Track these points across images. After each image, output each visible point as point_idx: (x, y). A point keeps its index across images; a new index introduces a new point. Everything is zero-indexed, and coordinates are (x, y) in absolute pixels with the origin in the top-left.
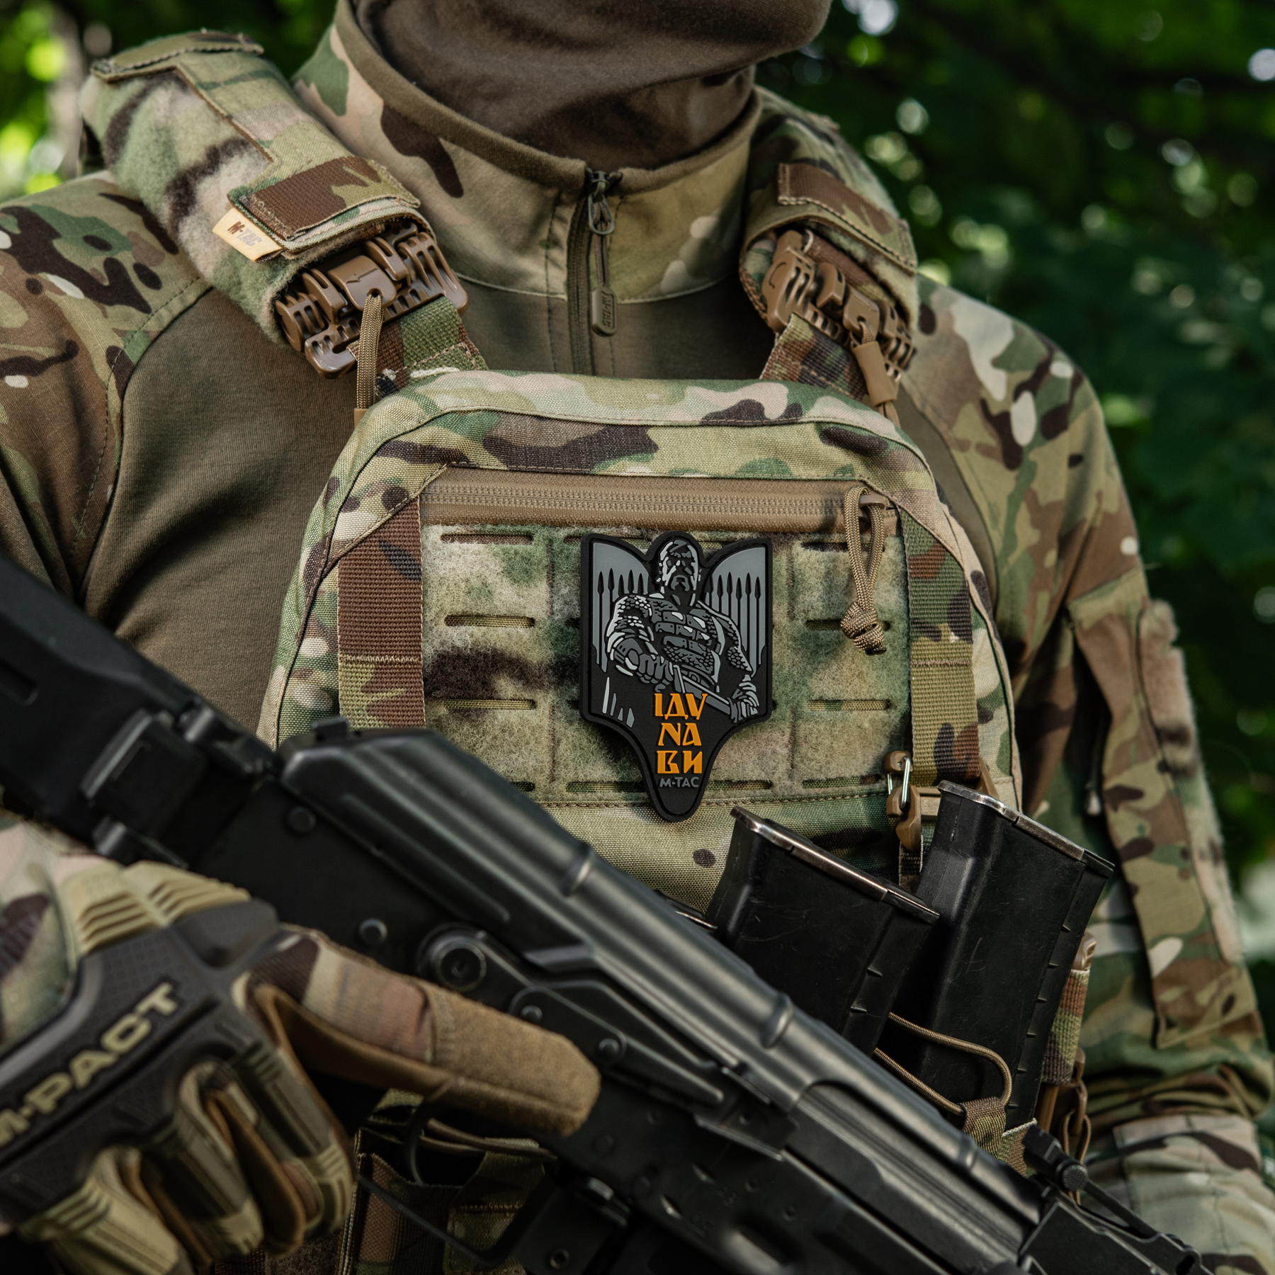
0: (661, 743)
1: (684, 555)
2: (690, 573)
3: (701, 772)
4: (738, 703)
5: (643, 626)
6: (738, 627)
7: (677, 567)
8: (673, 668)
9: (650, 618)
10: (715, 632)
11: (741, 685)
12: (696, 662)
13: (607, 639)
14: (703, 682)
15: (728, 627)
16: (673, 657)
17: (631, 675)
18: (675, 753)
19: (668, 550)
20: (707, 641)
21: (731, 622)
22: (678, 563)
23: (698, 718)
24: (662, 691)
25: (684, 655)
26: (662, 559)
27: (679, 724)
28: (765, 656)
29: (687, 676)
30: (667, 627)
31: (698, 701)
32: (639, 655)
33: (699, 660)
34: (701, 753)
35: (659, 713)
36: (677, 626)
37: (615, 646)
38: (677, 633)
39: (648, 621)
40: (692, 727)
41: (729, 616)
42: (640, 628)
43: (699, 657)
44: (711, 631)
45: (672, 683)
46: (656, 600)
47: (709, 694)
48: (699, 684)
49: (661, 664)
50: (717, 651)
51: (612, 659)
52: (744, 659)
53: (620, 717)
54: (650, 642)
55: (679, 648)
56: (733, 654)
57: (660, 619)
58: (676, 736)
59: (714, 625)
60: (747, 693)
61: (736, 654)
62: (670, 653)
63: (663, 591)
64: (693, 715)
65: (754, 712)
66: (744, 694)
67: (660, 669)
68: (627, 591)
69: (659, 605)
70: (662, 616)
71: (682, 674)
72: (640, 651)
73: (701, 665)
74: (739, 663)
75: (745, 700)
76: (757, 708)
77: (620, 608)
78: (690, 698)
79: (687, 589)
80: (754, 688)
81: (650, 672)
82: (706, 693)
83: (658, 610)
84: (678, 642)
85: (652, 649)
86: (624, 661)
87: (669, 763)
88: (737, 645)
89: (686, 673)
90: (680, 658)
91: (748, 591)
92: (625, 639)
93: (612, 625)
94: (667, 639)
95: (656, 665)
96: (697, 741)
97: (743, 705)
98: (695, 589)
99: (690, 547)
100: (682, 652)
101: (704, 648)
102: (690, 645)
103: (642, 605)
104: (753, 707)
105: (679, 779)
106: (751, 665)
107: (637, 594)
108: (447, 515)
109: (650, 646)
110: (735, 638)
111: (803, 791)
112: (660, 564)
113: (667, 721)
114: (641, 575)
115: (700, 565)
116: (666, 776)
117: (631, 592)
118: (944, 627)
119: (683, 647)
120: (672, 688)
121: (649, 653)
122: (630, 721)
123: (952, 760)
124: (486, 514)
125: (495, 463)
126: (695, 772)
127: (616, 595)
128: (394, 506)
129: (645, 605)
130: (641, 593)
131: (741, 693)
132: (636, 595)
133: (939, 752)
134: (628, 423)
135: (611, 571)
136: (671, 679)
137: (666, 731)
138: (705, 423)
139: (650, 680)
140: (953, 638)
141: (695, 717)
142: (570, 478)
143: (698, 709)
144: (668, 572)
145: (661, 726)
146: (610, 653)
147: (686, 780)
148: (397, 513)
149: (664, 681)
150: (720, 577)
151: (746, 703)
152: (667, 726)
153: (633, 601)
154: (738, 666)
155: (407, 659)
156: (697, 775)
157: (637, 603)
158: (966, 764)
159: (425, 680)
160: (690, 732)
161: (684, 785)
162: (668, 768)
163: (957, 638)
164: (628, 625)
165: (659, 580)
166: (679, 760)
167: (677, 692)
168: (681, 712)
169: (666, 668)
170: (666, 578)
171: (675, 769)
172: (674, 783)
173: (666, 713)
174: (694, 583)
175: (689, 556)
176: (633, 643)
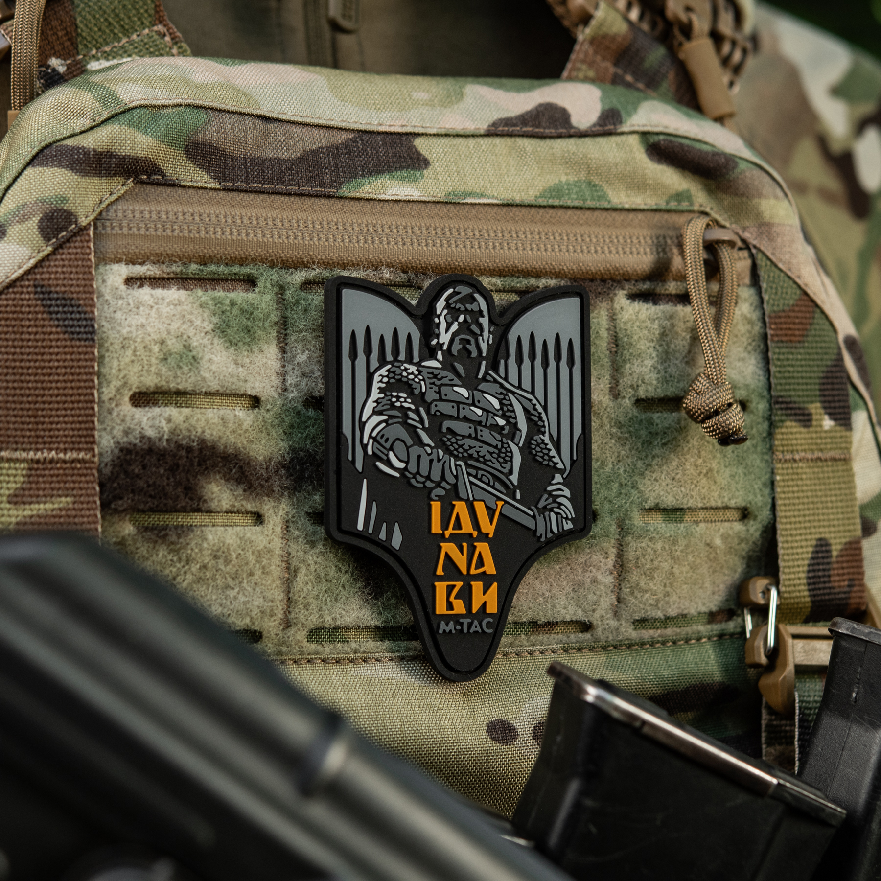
0: (440, 571)
1: (469, 307)
2: (478, 331)
3: (495, 611)
4: (547, 514)
5: (413, 407)
6: (545, 408)
7: (459, 324)
8: (456, 465)
9: (423, 395)
10: (513, 414)
11: (550, 488)
12: (488, 457)
13: (362, 425)
14: (498, 485)
15: (530, 408)
16: (456, 450)
17: (397, 475)
18: (459, 584)
19: (447, 300)
20: (502, 428)
21: (534, 401)
22: (461, 318)
23: (491, 536)
24: (440, 498)
25: (471, 448)
26: (438, 312)
27: (465, 545)
28: (581, 448)
29: (475, 477)
30: (446, 408)
31: (491, 511)
32: (408, 448)
33: (491, 453)
34: (495, 584)
35: (436, 528)
36: (461, 406)
37: (374, 434)
38: (461, 416)
39: (420, 399)
40: (483, 548)
41: (533, 393)
42: (409, 409)
43: (492, 450)
44: (508, 414)
45: (455, 486)
46: (430, 370)
47: (506, 502)
48: (493, 487)
49: (439, 460)
50: (516, 441)
51: (370, 452)
52: (553, 453)
53: (383, 536)
54: (424, 429)
55: (464, 437)
56: (538, 445)
57: (437, 397)
58: (461, 561)
59: (511, 405)
60: (559, 500)
61: (543, 446)
62: (452, 444)
63: (440, 355)
64: (484, 530)
65: (568, 526)
66: (554, 501)
67: (437, 469)
68: (389, 358)
69: (435, 376)
70: (439, 393)
71: (469, 474)
72: (409, 442)
73: (494, 460)
74: (546, 457)
75: (556, 510)
76: (572, 520)
77: (381, 381)
78: (480, 507)
79: (474, 354)
80: (567, 492)
81: (425, 472)
82: (501, 499)
83: (433, 383)
84: (462, 428)
85: (426, 439)
86: (387, 455)
87: (452, 599)
88: (543, 433)
89: (473, 472)
90: (466, 451)
91: (558, 358)
92: (388, 425)
93: (370, 406)
94: (447, 424)
95: (431, 461)
96: (490, 568)
97: (553, 516)
98: (484, 354)
99: (477, 296)
100: (468, 442)
101: (499, 437)
102: (479, 433)
103: (411, 377)
104: (567, 518)
105: (466, 621)
106: (563, 460)
107: (405, 362)
108: (132, 249)
109: (423, 434)
110: (540, 423)
111: (631, 633)
112: (436, 320)
113: (447, 541)
114: (409, 336)
115: (491, 321)
116: (447, 618)
117: (396, 359)
118: (815, 408)
119: (470, 436)
120: (454, 493)
121: (422, 444)
122: (397, 541)
123: (830, 588)
124: (190, 248)
125: (202, 178)
126: (488, 611)
127: (374, 363)
128: (56, 236)
129: (416, 376)
130: (409, 360)
131: (550, 500)
132: (402, 362)
133: (813, 577)
134: (387, 129)
135: (368, 329)
136: (453, 481)
137: (447, 554)
138: (491, 133)
139: (424, 483)
140: (828, 423)
141: (488, 534)
142: (308, 202)
143: (491, 523)
144: (447, 331)
145: (440, 548)
146: (367, 445)
147: (476, 623)
148: (61, 246)
149: (444, 484)
150: (519, 339)
151: (557, 514)
152: (448, 548)
153: (398, 371)
154: (545, 463)
155: (75, 455)
156: (491, 615)
157: (405, 374)
158: (849, 592)
159: (101, 485)
160: (480, 554)
161: (473, 630)
162: (450, 606)
163: (832, 423)
164: (392, 405)
165: (434, 342)
166: (466, 595)
167: (461, 499)
169: (447, 465)
170: (445, 339)
171: (459, 607)
172: (458, 628)
173: (447, 529)
174: (484, 347)
175: (476, 309)
176: (399, 431)
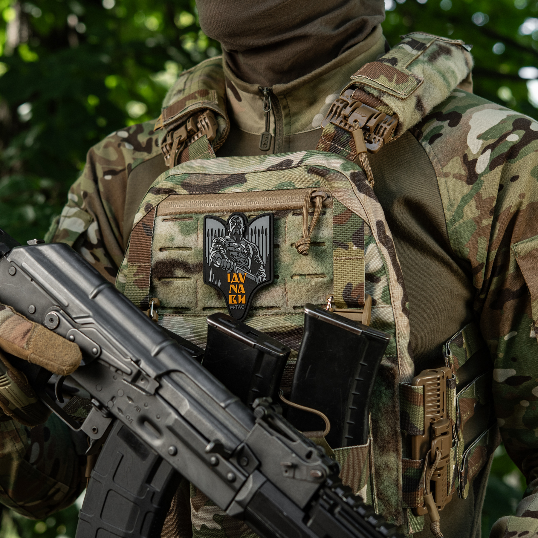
0: (230, 292)
1: (237, 221)
4: (258, 276)
5: (222, 249)
6: (258, 248)
8: (233, 264)
10: (249, 250)
11: (259, 270)
12: (242, 261)
13: (210, 254)
14: (245, 269)
15: (254, 247)
16: (234, 260)
17: (218, 267)
18: (235, 296)
19: (232, 220)
20: (246, 253)
22: (235, 224)
23: (243, 283)
24: (229, 273)
26: (230, 223)
27: (236, 285)
28: (269, 258)
29: (239, 267)
30: (231, 249)
31: (243, 276)
34: (245, 296)
35: (229, 281)
36: (235, 248)
37: (213, 256)
38: (235, 251)
39: (224, 246)
40: (241, 286)
41: (255, 243)
43: (243, 259)
44: (247, 249)
45: (233, 270)
48: (243, 269)
49: (229, 263)
50: (250, 257)
51: (212, 261)
52: (260, 259)
53: (216, 283)
54: (225, 254)
55: (236, 256)
56: (256, 258)
58: (235, 289)
59: (248, 247)
60: (262, 273)
62: (233, 258)
63: (230, 235)
64: (241, 281)
65: (264, 279)
67: (229, 265)
68: (217, 236)
69: (228, 240)
70: (229, 245)
71: (237, 266)
72: (222, 258)
73: (244, 262)
74: (258, 261)
77: (215, 242)
78: (240, 275)
79: (239, 234)
80: (264, 270)
81: (225, 266)
82: (246, 273)
83: (228, 242)
84: (235, 254)
85: (226, 257)
86: (216, 262)
87: (233, 299)
88: (258, 255)
90: (236, 260)
92: (216, 254)
93: (212, 249)
94: (231, 253)
95: (227, 263)
96: (243, 291)
98: (241, 233)
99: (240, 218)
100: (237, 258)
101: (245, 256)
102: (240, 255)
105: (237, 306)
106: (263, 261)
108: (164, 212)
109: (225, 256)
110: (257, 252)
111: (293, 311)
112: (229, 225)
113: (232, 284)
114: (222, 230)
116: (232, 305)
118: (350, 243)
121: (225, 259)
123: (351, 297)
125: (185, 192)
127: (213, 237)
128: (147, 211)
129: (223, 240)
130: (222, 236)
131: (259, 273)
132: (220, 237)
133: (345, 294)
134: (238, 173)
135: (212, 229)
136: (233, 268)
137: (232, 288)
138: (266, 171)
139: (225, 269)
140: (355, 248)
142: (210, 195)
143: (243, 279)
144: (232, 228)
145: (230, 286)
147: (240, 306)
148: (148, 213)
149: (230, 269)
150: (252, 229)
151: (261, 276)
153: (219, 239)
155: (146, 264)
156: (244, 304)
157: (221, 240)
158: (358, 299)
159: (151, 271)
160: (240, 288)
161: (239, 308)
162: (233, 302)
163: (356, 248)
164: (217, 248)
165: (228, 231)
166: (237, 298)
167: (235, 273)
168: (237, 280)
169: (231, 264)
170: (231, 230)
171: (235, 302)
172: (235, 307)
173: (232, 281)
174: (241, 231)
175: (240, 221)
176: (219, 255)
